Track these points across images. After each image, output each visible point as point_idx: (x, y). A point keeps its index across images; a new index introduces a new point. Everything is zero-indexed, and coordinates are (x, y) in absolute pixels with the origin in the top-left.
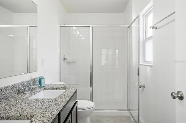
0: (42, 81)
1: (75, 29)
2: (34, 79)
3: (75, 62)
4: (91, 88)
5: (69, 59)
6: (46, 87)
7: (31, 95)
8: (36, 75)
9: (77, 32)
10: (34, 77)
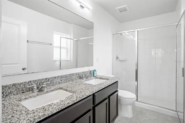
0: (95, 72)
1: (128, 34)
2: (91, 71)
3: (126, 60)
4: (136, 83)
5: (121, 58)
6: (97, 77)
7: (86, 81)
8: (91, 68)
9: (130, 36)
10: (90, 70)
